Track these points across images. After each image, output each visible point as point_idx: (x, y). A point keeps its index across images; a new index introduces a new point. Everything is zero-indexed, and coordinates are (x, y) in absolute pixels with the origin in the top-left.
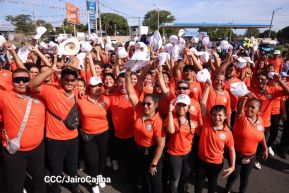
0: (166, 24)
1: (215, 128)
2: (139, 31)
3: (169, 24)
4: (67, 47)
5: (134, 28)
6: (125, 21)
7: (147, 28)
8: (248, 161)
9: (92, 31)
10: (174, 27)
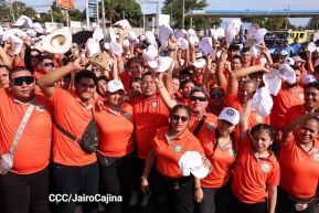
0: (195, 12)
1: (257, 155)
2: (157, 21)
3: (199, 12)
4: (56, 42)
5: (150, 17)
6: (137, 7)
7: (168, 17)
8: (305, 206)
9: (92, 20)
10: (206, 17)
